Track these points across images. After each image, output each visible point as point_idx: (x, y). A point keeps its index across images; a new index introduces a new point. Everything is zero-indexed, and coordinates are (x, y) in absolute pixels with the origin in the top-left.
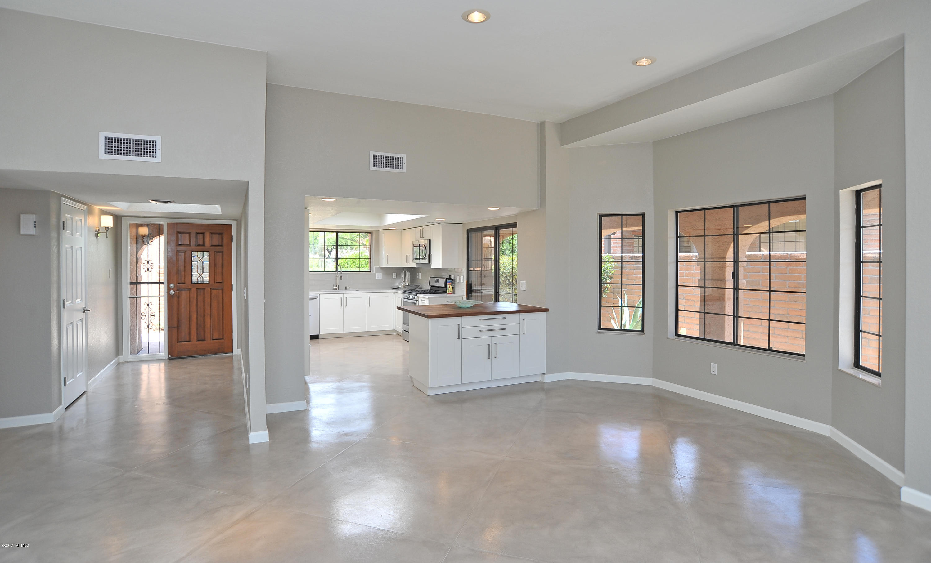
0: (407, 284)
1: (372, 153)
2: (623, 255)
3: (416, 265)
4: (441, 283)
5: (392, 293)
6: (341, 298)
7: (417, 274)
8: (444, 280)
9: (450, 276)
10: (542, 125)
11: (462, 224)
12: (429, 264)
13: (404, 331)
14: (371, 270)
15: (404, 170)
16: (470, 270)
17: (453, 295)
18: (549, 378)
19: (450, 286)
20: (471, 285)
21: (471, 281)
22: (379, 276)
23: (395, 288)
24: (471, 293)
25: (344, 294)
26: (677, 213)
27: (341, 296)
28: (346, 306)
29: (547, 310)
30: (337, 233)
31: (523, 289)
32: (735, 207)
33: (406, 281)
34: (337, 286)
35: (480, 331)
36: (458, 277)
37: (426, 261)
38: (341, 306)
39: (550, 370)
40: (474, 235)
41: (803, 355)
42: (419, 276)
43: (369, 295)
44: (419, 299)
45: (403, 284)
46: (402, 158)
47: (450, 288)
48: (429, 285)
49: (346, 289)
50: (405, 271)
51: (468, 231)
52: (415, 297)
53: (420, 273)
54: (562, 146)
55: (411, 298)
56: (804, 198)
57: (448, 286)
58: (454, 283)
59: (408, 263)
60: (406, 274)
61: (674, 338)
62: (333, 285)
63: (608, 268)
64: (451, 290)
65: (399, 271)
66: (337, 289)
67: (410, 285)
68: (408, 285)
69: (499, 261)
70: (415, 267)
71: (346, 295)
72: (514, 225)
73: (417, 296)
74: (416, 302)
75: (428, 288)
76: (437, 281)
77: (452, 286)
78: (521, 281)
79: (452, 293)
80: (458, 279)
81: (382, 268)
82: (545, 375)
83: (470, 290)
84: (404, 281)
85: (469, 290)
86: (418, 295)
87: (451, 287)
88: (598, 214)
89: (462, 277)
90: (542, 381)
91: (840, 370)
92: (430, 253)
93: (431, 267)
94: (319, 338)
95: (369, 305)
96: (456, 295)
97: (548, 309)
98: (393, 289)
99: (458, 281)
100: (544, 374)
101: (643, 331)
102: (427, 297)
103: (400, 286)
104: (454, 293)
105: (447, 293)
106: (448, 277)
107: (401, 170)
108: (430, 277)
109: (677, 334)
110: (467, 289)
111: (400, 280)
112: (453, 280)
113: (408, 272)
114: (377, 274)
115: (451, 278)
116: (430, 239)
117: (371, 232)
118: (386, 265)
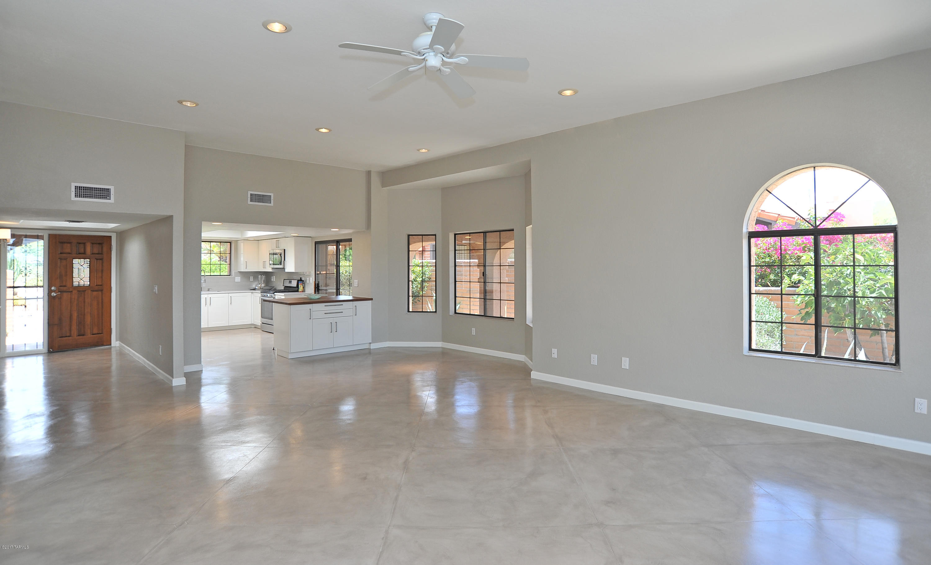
0: (263, 285)
1: (250, 193)
2: (423, 261)
3: (272, 269)
4: (294, 284)
5: (251, 293)
6: (206, 298)
7: (272, 277)
8: (296, 281)
9: (301, 278)
10: (369, 173)
11: (310, 237)
12: (284, 268)
13: (262, 323)
14: (230, 274)
15: (272, 204)
16: (317, 274)
17: (304, 293)
18: (374, 346)
19: (301, 286)
20: (318, 284)
21: (319, 282)
22: (238, 279)
23: (253, 288)
24: (318, 291)
25: (208, 294)
26: (455, 235)
27: (206, 296)
28: (210, 304)
29: (372, 299)
31: (356, 286)
32: (485, 233)
33: (262, 283)
35: (325, 313)
36: (308, 279)
37: (281, 266)
38: (206, 305)
39: (374, 340)
40: (320, 246)
41: (513, 319)
42: (273, 279)
43: (230, 295)
44: (276, 296)
45: (259, 285)
46: (271, 196)
47: (301, 287)
48: (283, 286)
49: (209, 290)
50: (261, 275)
51: (316, 243)
53: (274, 277)
54: (382, 188)
55: (268, 296)
56: (513, 230)
58: (304, 283)
59: (264, 267)
60: (262, 277)
61: (454, 315)
63: (426, 271)
64: (302, 289)
65: (256, 274)
67: (266, 286)
69: (339, 266)
70: (271, 271)
71: (210, 296)
72: (350, 240)
74: (274, 296)
75: (282, 288)
76: (290, 282)
77: (303, 286)
78: (355, 280)
79: (303, 292)
81: (241, 273)
82: (371, 344)
83: (317, 288)
84: (260, 283)
86: (275, 294)
88: (406, 234)
89: (311, 278)
90: (369, 348)
91: (527, 324)
92: (285, 260)
93: (286, 271)
95: (231, 303)
96: (306, 293)
98: (251, 289)
99: (308, 282)
101: (436, 312)
102: (283, 295)
103: (257, 288)
105: (299, 291)
106: (299, 279)
107: (270, 204)
108: (284, 279)
109: (455, 313)
110: (315, 288)
111: (256, 283)
112: (303, 281)
113: (264, 275)
114: (236, 277)
115: (302, 279)
116: (285, 249)
117: (231, 242)
118: (243, 270)
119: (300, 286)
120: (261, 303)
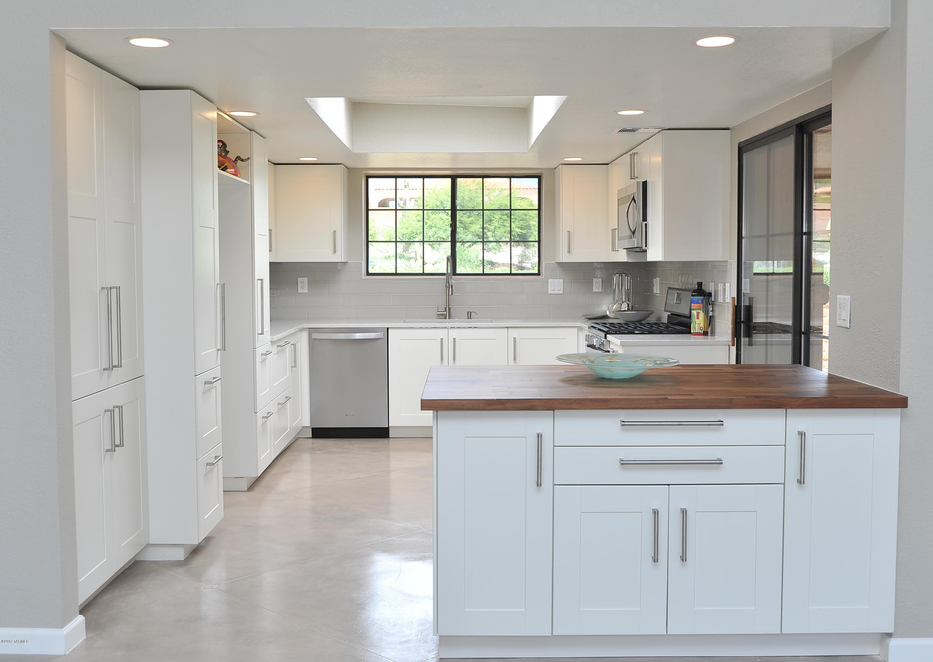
3: (628, 255)
5: (576, 330)
6: (442, 339)
7: (653, 281)
9: (701, 283)
11: (727, 127)
12: (643, 250)
14: (539, 270)
17: (709, 338)
19: (698, 313)
20: (749, 310)
21: (751, 299)
22: (557, 286)
23: (596, 316)
24: (749, 335)
25: (449, 330)
27: (442, 333)
28: (454, 359)
29: (900, 400)
30: (454, 178)
31: (843, 324)
33: (624, 300)
34: (446, 308)
35: (622, 461)
36: (720, 287)
37: (636, 243)
38: (442, 359)
40: (753, 159)
42: (656, 286)
43: (513, 333)
44: (611, 347)
45: (614, 306)
47: (698, 318)
48: (665, 310)
49: (469, 316)
50: (621, 274)
51: (742, 147)
52: (604, 342)
53: (658, 279)
57: (693, 312)
58: (713, 304)
59: (614, 249)
62: (438, 307)
64: (702, 325)
65: (607, 272)
66: (446, 318)
70: (626, 261)
71: (454, 333)
75: (660, 317)
76: (679, 297)
77: (706, 312)
78: (838, 296)
79: (705, 334)
80: (720, 293)
81: (565, 267)
82: (891, 640)
83: (745, 324)
84: (617, 298)
85: (742, 324)
86: (608, 338)
87: (702, 314)
89: (727, 285)
90: (879, 657)
92: (645, 219)
93: (651, 260)
94: (390, 437)
95: (515, 359)
97: (906, 399)
99: (720, 299)
100: (890, 635)
103: (608, 313)
104: (713, 333)
105: (692, 332)
106: (695, 287)
108: (669, 289)
110: (736, 323)
111: (610, 299)
112: (710, 295)
113: (627, 275)
114: (549, 280)
115: (704, 287)
116: (646, 182)
117: (540, 175)
118: (565, 258)
119: (695, 312)
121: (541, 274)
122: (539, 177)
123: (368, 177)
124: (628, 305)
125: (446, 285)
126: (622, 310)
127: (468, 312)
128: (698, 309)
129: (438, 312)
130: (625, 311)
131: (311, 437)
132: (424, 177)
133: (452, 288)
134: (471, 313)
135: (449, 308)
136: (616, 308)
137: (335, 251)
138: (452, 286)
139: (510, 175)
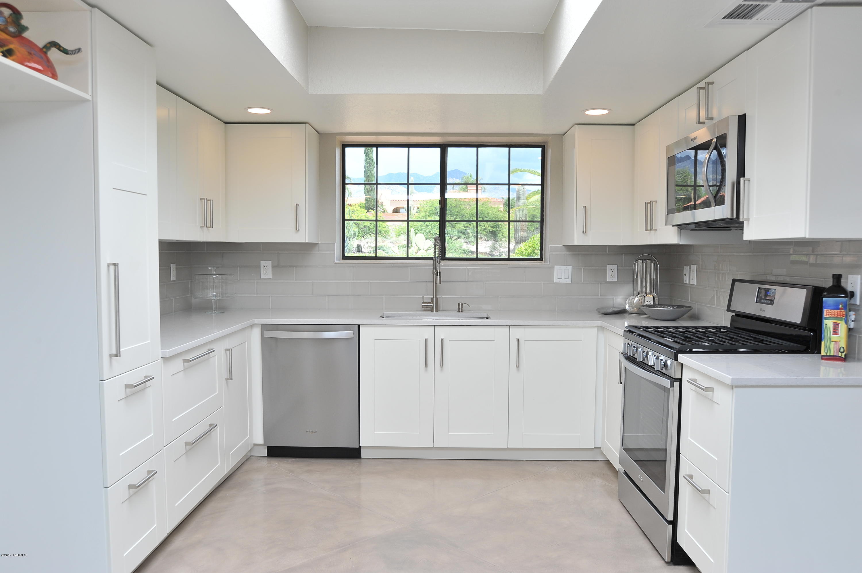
0: (649, 300)
3: (679, 233)
4: (789, 307)
5: (595, 330)
6: (426, 340)
7: (683, 271)
8: (805, 293)
9: (837, 278)
12: (735, 223)
14: (542, 254)
19: (836, 326)
22: (563, 273)
23: (612, 310)
25: (437, 329)
27: (427, 333)
28: (442, 365)
30: (444, 147)
33: (648, 291)
34: (432, 299)
37: (720, 213)
38: (426, 365)
42: (691, 275)
43: (517, 333)
45: (636, 299)
47: (835, 332)
48: (729, 310)
49: (460, 308)
50: (644, 260)
52: (669, 362)
53: (694, 268)
55: (651, 361)
57: (825, 322)
59: (652, 227)
60: (648, 270)
62: (423, 297)
64: (840, 345)
65: (624, 257)
66: (432, 311)
67: (659, 305)
68: (654, 306)
70: (675, 241)
71: (442, 333)
73: (676, 359)
74: (672, 385)
75: (724, 319)
76: (769, 293)
77: (844, 318)
81: (574, 251)
84: (639, 289)
86: (682, 358)
87: (843, 327)
92: (741, 172)
93: (746, 238)
94: (362, 457)
95: (518, 366)
98: (605, 314)
103: (627, 307)
105: (822, 353)
106: (826, 281)
108: (736, 279)
111: (627, 289)
112: (852, 294)
113: (653, 261)
114: (555, 266)
115: (843, 283)
116: (744, 116)
117: (544, 144)
118: (580, 240)
119: (828, 324)
120: (623, 381)
121: (544, 259)
122: (543, 147)
123: (345, 146)
124: (654, 297)
125: (433, 271)
126: (646, 304)
127: (459, 304)
128: (837, 318)
129: (423, 303)
130: (650, 306)
131: (267, 455)
132: (408, 146)
133: (440, 275)
134: (462, 304)
135: (437, 299)
136: (638, 302)
137: (297, 229)
138: (440, 272)
139: (509, 144)
